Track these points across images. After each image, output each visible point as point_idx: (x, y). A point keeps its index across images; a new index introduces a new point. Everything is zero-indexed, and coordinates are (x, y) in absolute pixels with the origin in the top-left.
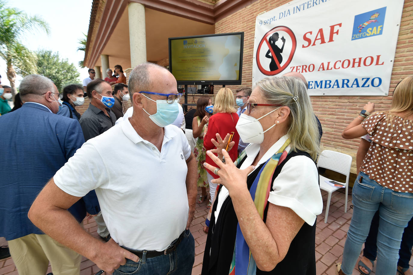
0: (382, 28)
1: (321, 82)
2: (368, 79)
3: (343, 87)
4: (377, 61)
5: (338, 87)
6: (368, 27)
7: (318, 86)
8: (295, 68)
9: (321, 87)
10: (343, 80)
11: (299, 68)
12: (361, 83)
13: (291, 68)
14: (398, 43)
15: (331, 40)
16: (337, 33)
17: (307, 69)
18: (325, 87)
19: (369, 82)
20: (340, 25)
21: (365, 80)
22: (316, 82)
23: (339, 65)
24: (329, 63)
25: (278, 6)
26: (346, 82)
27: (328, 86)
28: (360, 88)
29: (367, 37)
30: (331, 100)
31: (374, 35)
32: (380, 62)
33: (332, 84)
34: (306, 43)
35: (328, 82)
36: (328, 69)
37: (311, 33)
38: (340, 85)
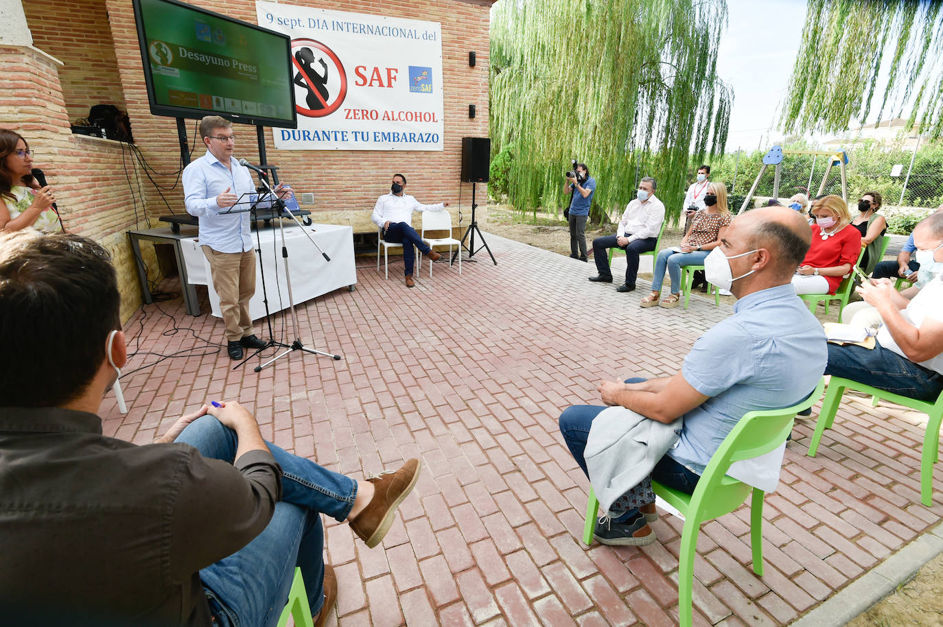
0: (432, 87)
1: (389, 134)
2: (430, 134)
3: (410, 141)
4: (432, 117)
5: (406, 141)
6: (422, 82)
7: (386, 139)
8: (352, 112)
9: (390, 141)
10: (410, 134)
11: (357, 112)
12: (425, 138)
13: (345, 110)
14: (444, 105)
15: (390, 85)
16: (395, 78)
17: (369, 115)
18: (394, 141)
19: (430, 138)
20: (396, 70)
21: (427, 135)
22: (383, 133)
23: (403, 116)
24: (393, 112)
25: (303, 5)
26: (412, 136)
27: (396, 139)
28: (425, 143)
29: (421, 92)
30: (400, 156)
31: (427, 92)
32: (435, 120)
33: (400, 137)
34: (361, 81)
35: (396, 135)
36: (393, 120)
37: (365, 68)
38: (408, 139)
